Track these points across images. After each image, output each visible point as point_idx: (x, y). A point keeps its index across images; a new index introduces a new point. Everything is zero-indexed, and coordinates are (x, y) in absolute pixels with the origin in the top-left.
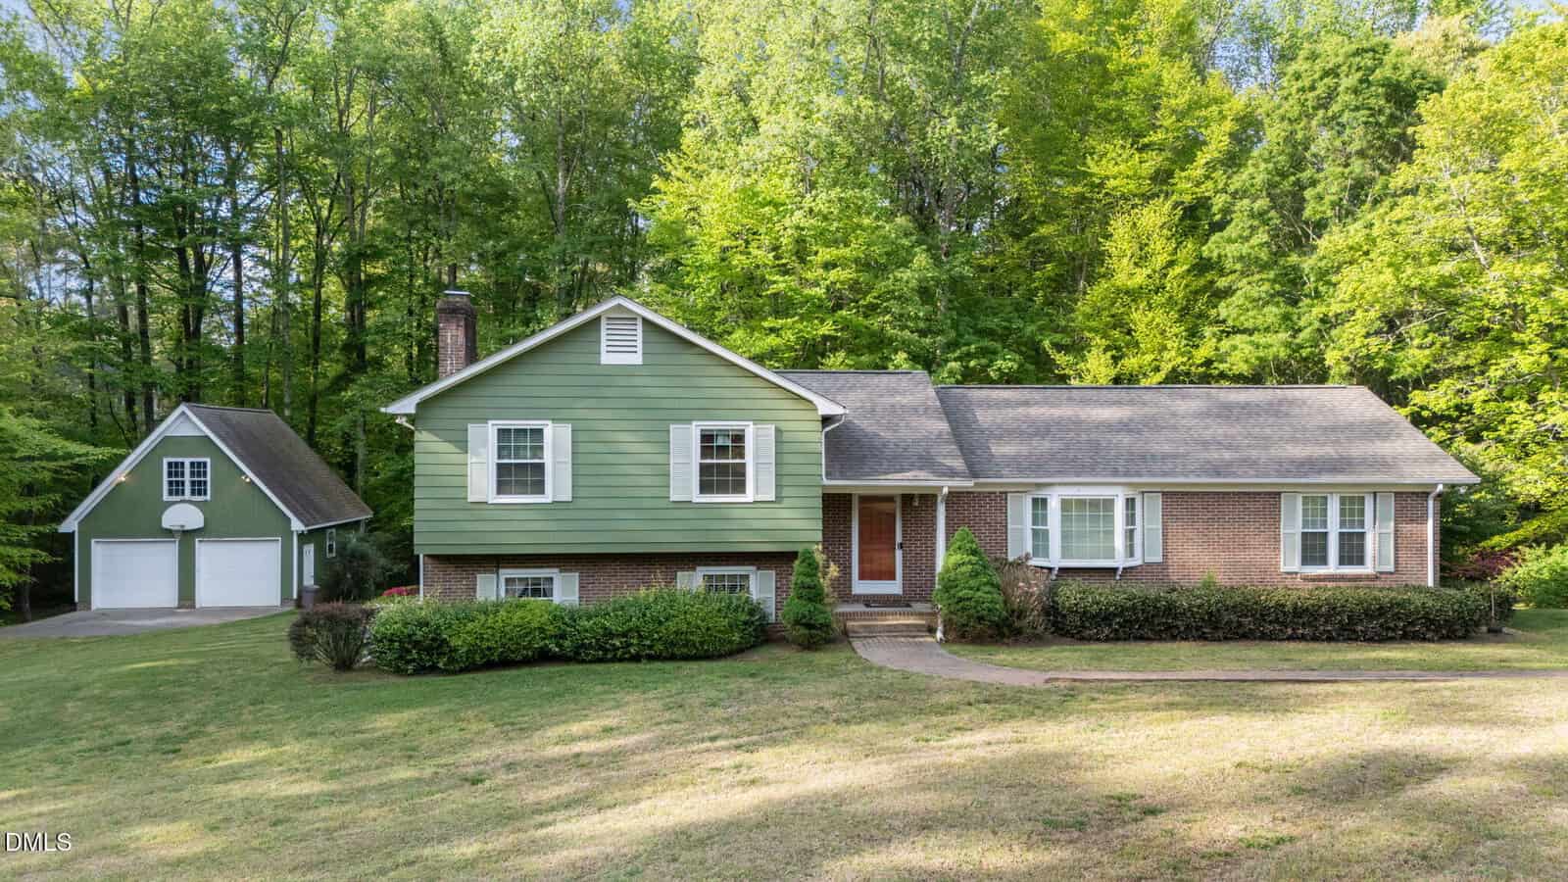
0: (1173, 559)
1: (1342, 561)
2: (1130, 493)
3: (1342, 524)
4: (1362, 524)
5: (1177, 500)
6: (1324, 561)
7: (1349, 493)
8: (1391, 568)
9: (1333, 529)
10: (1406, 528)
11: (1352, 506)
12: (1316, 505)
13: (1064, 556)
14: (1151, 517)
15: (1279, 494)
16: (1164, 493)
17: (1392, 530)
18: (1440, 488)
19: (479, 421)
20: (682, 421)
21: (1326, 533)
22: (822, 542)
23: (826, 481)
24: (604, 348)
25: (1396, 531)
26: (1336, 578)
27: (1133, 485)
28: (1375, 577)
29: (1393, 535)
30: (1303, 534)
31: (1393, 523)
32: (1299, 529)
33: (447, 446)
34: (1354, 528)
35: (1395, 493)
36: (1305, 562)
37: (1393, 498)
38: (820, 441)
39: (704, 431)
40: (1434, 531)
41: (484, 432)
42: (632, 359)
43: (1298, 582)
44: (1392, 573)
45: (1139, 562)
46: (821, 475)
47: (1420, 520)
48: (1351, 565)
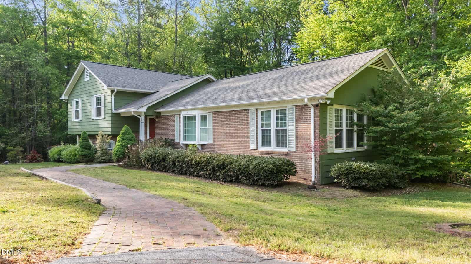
0: (216, 141)
1: (278, 145)
2: (203, 113)
3: (277, 124)
4: (285, 125)
6: (269, 144)
7: (281, 107)
8: (294, 149)
9: (273, 128)
10: (301, 126)
11: (281, 117)
12: (266, 115)
14: (209, 123)
15: (248, 110)
16: (213, 113)
17: (294, 128)
18: (306, 100)
19: (73, 100)
20: (93, 95)
21: (270, 130)
22: (111, 131)
23: (114, 111)
24: (85, 77)
25: (297, 128)
26: (273, 153)
27: (203, 109)
28: (287, 154)
29: (295, 130)
30: (262, 131)
31: (295, 123)
32: (260, 128)
33: (71, 107)
34: (282, 127)
35: (296, 106)
36: (263, 145)
37: (295, 109)
38: (111, 99)
39: (97, 98)
40: (315, 127)
41: (74, 102)
42: (88, 79)
43: (257, 154)
44: (295, 152)
45: (207, 143)
46: (112, 110)
47: (307, 121)
48: (282, 147)
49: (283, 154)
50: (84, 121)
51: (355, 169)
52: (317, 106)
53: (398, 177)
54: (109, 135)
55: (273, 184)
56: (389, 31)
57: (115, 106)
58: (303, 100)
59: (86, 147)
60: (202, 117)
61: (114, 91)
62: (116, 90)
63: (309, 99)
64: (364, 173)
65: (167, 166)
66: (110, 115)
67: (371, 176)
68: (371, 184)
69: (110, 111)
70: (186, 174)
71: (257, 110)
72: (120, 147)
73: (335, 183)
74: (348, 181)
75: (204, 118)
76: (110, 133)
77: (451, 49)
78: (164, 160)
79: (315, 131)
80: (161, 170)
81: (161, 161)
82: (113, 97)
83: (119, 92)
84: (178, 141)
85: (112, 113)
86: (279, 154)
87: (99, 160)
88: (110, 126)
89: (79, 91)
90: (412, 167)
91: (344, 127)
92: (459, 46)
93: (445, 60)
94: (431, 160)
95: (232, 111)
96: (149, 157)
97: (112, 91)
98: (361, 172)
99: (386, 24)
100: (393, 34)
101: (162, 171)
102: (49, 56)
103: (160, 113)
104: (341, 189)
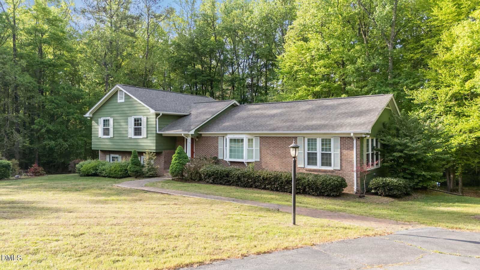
0: (263, 160)
1: (323, 164)
2: (250, 137)
3: (323, 150)
4: (330, 150)
5: (263, 139)
6: (316, 164)
7: (325, 137)
8: (339, 168)
9: (319, 151)
10: (345, 152)
11: (326, 143)
12: (312, 142)
13: (230, 158)
14: (256, 145)
15: (296, 137)
16: (260, 137)
17: (339, 152)
18: (352, 135)
19: (100, 118)
20: (131, 116)
21: (316, 153)
22: (156, 149)
23: (158, 132)
24: (118, 98)
25: (341, 153)
26: (319, 171)
27: (250, 134)
28: (332, 172)
29: (339, 155)
30: (308, 153)
31: (339, 150)
32: (306, 151)
33: (96, 124)
34: (327, 151)
35: (341, 137)
36: (309, 164)
37: (339, 139)
38: (156, 121)
39: (135, 119)
40: (357, 153)
41: (101, 121)
42: (123, 101)
43: (304, 171)
44: (339, 170)
45: (254, 161)
46: (156, 131)
47: (351, 148)
48: (326, 166)
49: (329, 171)
50: (115, 138)
51: (389, 183)
52: (359, 138)
53: (411, 187)
54: (154, 153)
55: (336, 195)
56: (359, 61)
57: (159, 127)
58: (350, 134)
59: (136, 163)
60: (249, 140)
61: (160, 114)
62: (161, 114)
63: (354, 134)
64: (395, 186)
65: (230, 181)
66: (155, 135)
67: (399, 188)
68: (399, 193)
69: (155, 132)
70: (251, 187)
71: (304, 137)
72: (178, 164)
73: (373, 193)
74: (385, 191)
75: (250, 140)
76: (155, 151)
77: (407, 80)
78: (227, 175)
79: (357, 156)
80: (224, 183)
81: (224, 176)
82: (157, 120)
83: (164, 115)
84: (222, 158)
85: (157, 134)
86: (325, 171)
87: (147, 175)
88: (155, 145)
89: (108, 110)
90: (416, 181)
91: (370, 152)
92: (412, 77)
93: (404, 89)
94: (430, 176)
95: (279, 137)
96: (212, 173)
97: (157, 115)
98: (393, 185)
99: (356, 55)
100: (362, 64)
101: (224, 185)
102: (25, 64)
103: (201, 134)
104: (377, 197)
